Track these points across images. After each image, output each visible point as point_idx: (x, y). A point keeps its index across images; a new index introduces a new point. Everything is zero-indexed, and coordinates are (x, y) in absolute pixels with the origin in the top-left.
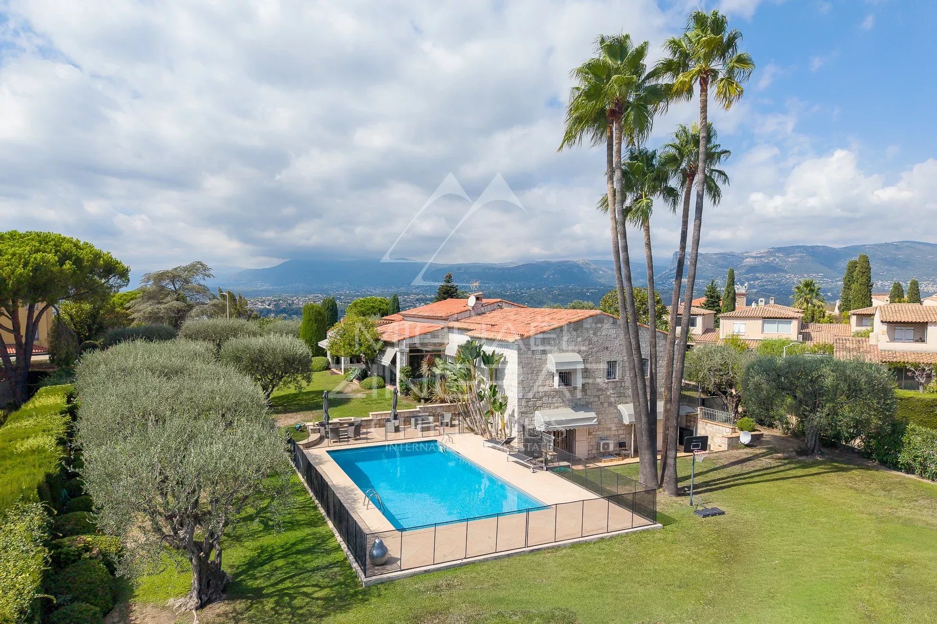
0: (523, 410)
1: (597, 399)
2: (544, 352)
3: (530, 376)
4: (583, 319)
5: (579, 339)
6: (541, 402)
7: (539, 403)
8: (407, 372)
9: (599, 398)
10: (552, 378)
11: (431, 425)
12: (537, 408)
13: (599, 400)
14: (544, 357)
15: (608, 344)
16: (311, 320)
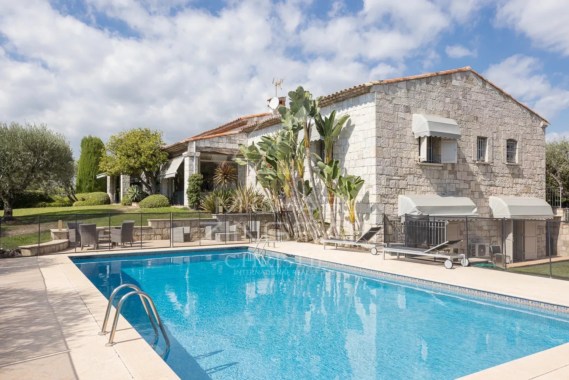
0: (384, 191)
1: (467, 186)
2: (408, 110)
3: (391, 142)
4: (451, 73)
5: (448, 100)
6: (404, 182)
7: (402, 184)
8: (198, 180)
9: (469, 184)
10: (417, 149)
11: (235, 233)
12: (400, 190)
13: (470, 188)
14: (407, 116)
15: (477, 113)
16: (89, 152)
